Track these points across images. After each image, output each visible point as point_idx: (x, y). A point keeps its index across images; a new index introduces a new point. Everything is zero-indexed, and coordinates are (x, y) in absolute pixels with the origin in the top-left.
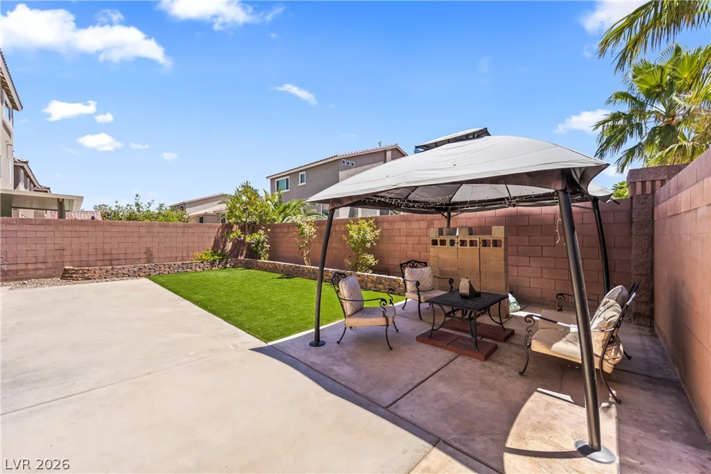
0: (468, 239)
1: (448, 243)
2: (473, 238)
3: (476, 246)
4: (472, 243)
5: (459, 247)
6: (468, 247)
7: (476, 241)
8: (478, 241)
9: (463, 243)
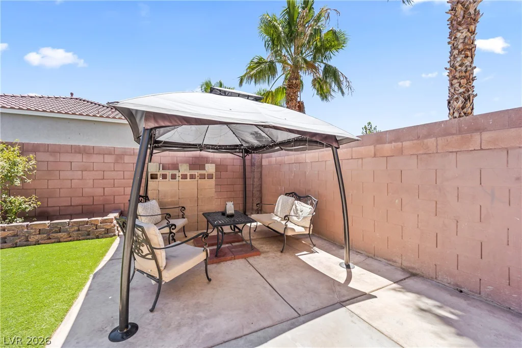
0: (189, 173)
1: (169, 177)
2: (193, 172)
3: (195, 179)
4: (192, 177)
5: (180, 180)
6: (188, 179)
7: (195, 174)
8: (197, 175)
9: (184, 177)
